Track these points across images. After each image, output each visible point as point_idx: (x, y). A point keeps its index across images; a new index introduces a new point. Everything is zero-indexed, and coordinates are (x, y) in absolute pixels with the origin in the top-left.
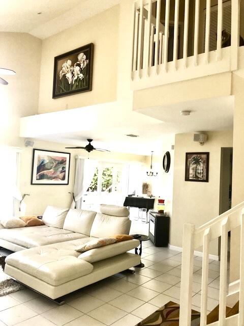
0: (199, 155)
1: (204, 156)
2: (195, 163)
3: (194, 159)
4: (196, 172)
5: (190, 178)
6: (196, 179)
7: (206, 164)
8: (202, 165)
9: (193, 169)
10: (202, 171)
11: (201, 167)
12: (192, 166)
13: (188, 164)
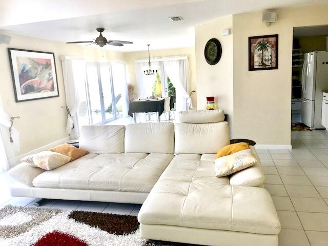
0: (265, 39)
1: (272, 40)
2: (261, 48)
3: (260, 44)
4: (262, 59)
5: (255, 67)
6: (264, 67)
7: (274, 49)
8: (269, 49)
9: (259, 56)
10: (270, 58)
11: (268, 53)
12: (257, 53)
13: (252, 50)
